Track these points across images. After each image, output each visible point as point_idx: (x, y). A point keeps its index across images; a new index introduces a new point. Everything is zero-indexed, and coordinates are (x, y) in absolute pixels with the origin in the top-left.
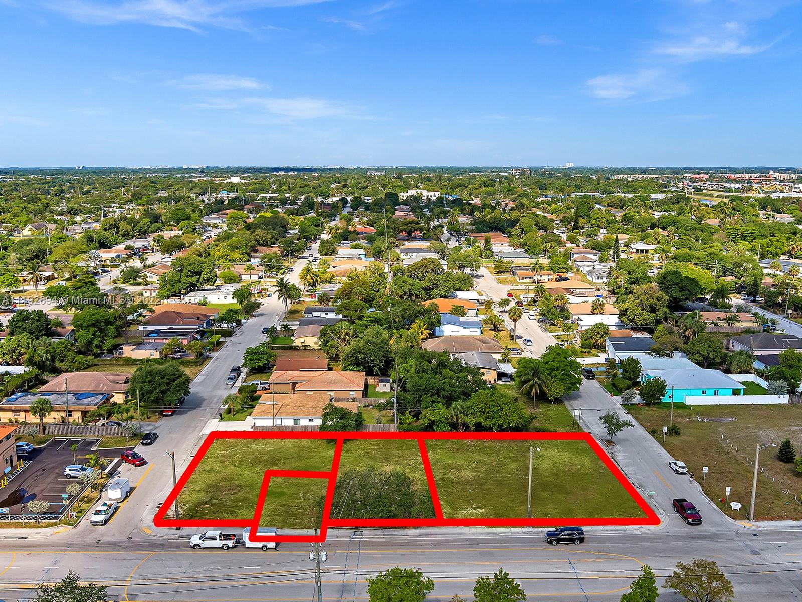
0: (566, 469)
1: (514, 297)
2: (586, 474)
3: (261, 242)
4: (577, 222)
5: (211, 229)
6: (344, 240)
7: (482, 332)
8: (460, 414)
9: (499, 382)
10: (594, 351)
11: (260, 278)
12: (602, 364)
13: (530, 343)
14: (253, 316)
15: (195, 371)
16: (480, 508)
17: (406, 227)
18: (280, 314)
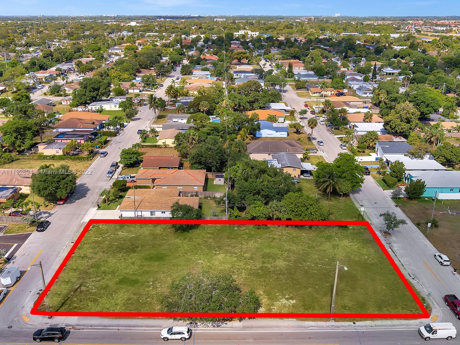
0: (357, 259)
1: (309, 107)
2: (372, 264)
3: (143, 66)
4: (347, 53)
5: (113, 56)
6: (197, 65)
7: (288, 135)
8: (275, 211)
9: (302, 177)
10: (367, 151)
11: (140, 91)
12: (374, 162)
13: (322, 144)
14: (133, 120)
15: (86, 165)
16: (291, 298)
17: (238, 56)
18: (151, 119)
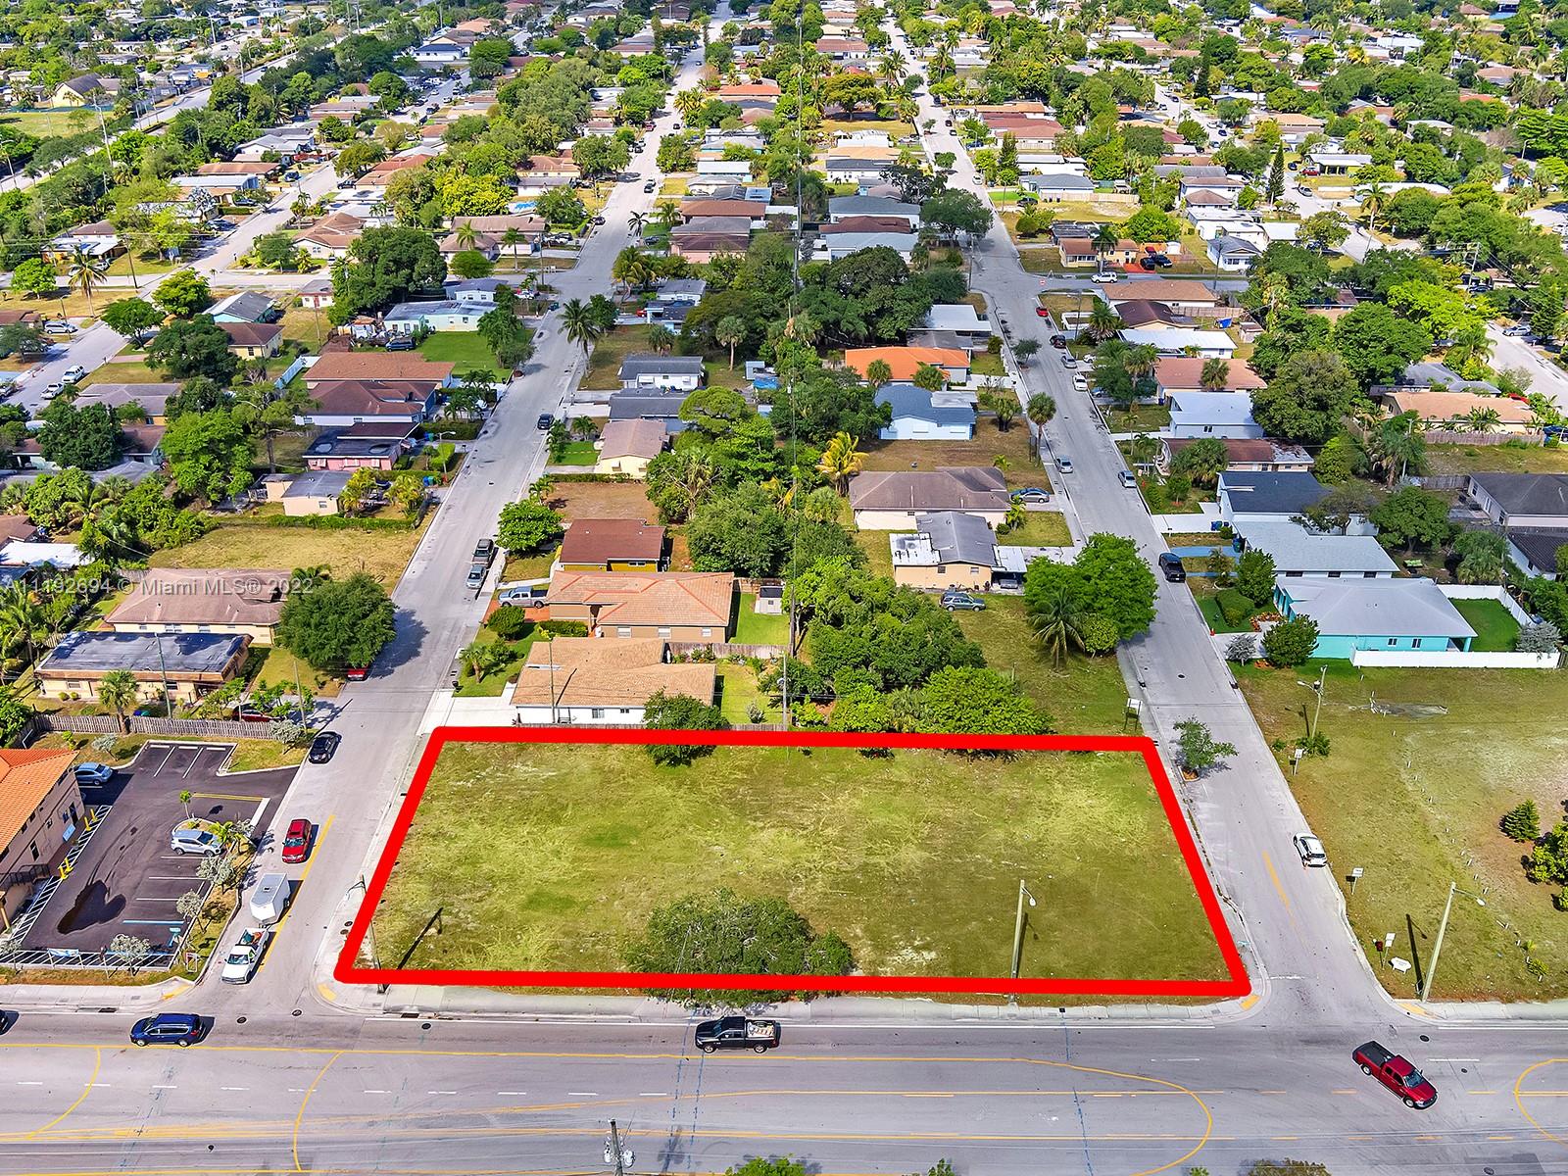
2: (1133, 861)
3: (539, 143)
4: (1204, 75)
7: (974, 431)
8: (906, 713)
9: (996, 587)
10: (1193, 496)
11: (536, 249)
12: (1206, 535)
14: (520, 374)
15: (406, 547)
16: (927, 947)
17: (842, 93)
18: (574, 368)
